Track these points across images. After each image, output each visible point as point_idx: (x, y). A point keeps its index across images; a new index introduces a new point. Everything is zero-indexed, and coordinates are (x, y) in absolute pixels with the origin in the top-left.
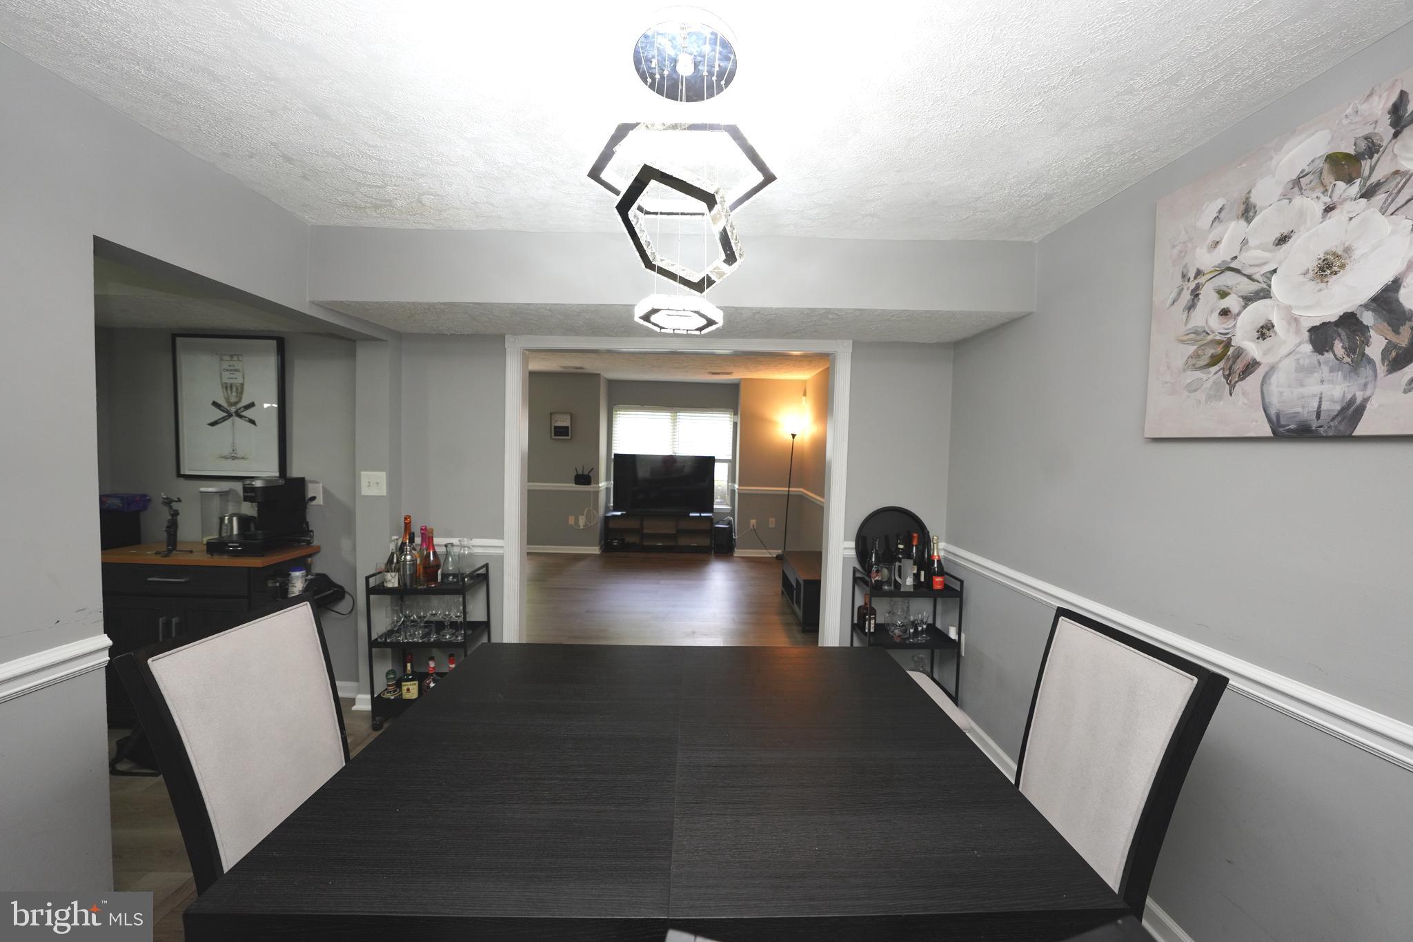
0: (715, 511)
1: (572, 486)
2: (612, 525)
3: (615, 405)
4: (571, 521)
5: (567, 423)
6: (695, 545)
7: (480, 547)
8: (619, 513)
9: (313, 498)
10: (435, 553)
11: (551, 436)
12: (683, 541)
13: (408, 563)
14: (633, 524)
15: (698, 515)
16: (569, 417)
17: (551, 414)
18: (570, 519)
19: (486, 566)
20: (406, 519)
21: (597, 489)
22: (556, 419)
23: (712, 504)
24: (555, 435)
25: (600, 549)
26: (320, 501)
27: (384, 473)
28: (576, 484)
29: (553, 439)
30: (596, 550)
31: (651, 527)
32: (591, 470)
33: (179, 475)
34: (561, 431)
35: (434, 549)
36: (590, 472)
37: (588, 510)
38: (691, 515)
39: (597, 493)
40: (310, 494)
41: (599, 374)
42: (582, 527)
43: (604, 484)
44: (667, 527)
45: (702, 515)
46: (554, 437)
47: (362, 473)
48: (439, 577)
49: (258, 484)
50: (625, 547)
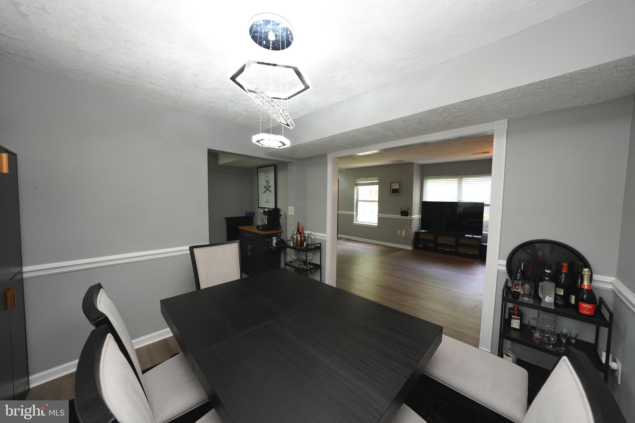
0: (483, 235)
1: (399, 217)
2: (421, 237)
3: (425, 177)
4: (399, 232)
5: (398, 187)
6: (470, 253)
7: (318, 236)
8: (423, 231)
9: (282, 215)
10: (304, 236)
11: (391, 193)
12: (461, 250)
13: (295, 238)
14: (432, 237)
15: (472, 236)
16: (398, 184)
17: (391, 183)
18: (398, 232)
19: (320, 243)
20: (298, 223)
21: (411, 219)
22: (393, 185)
23: (482, 231)
24: (392, 193)
25: (413, 247)
26: (283, 216)
27: (293, 207)
28: (401, 215)
29: (392, 195)
30: (410, 248)
31: (442, 240)
32: (408, 209)
33: (259, 207)
34: (395, 191)
35: (304, 234)
36: (408, 210)
37: (406, 228)
38: (466, 236)
39: (411, 221)
40: (281, 214)
41: (413, 163)
42: (403, 236)
43: (416, 216)
44: (451, 241)
45: (474, 236)
46: (392, 194)
47: (289, 207)
48: (305, 245)
49: (266, 210)
50: (425, 248)
